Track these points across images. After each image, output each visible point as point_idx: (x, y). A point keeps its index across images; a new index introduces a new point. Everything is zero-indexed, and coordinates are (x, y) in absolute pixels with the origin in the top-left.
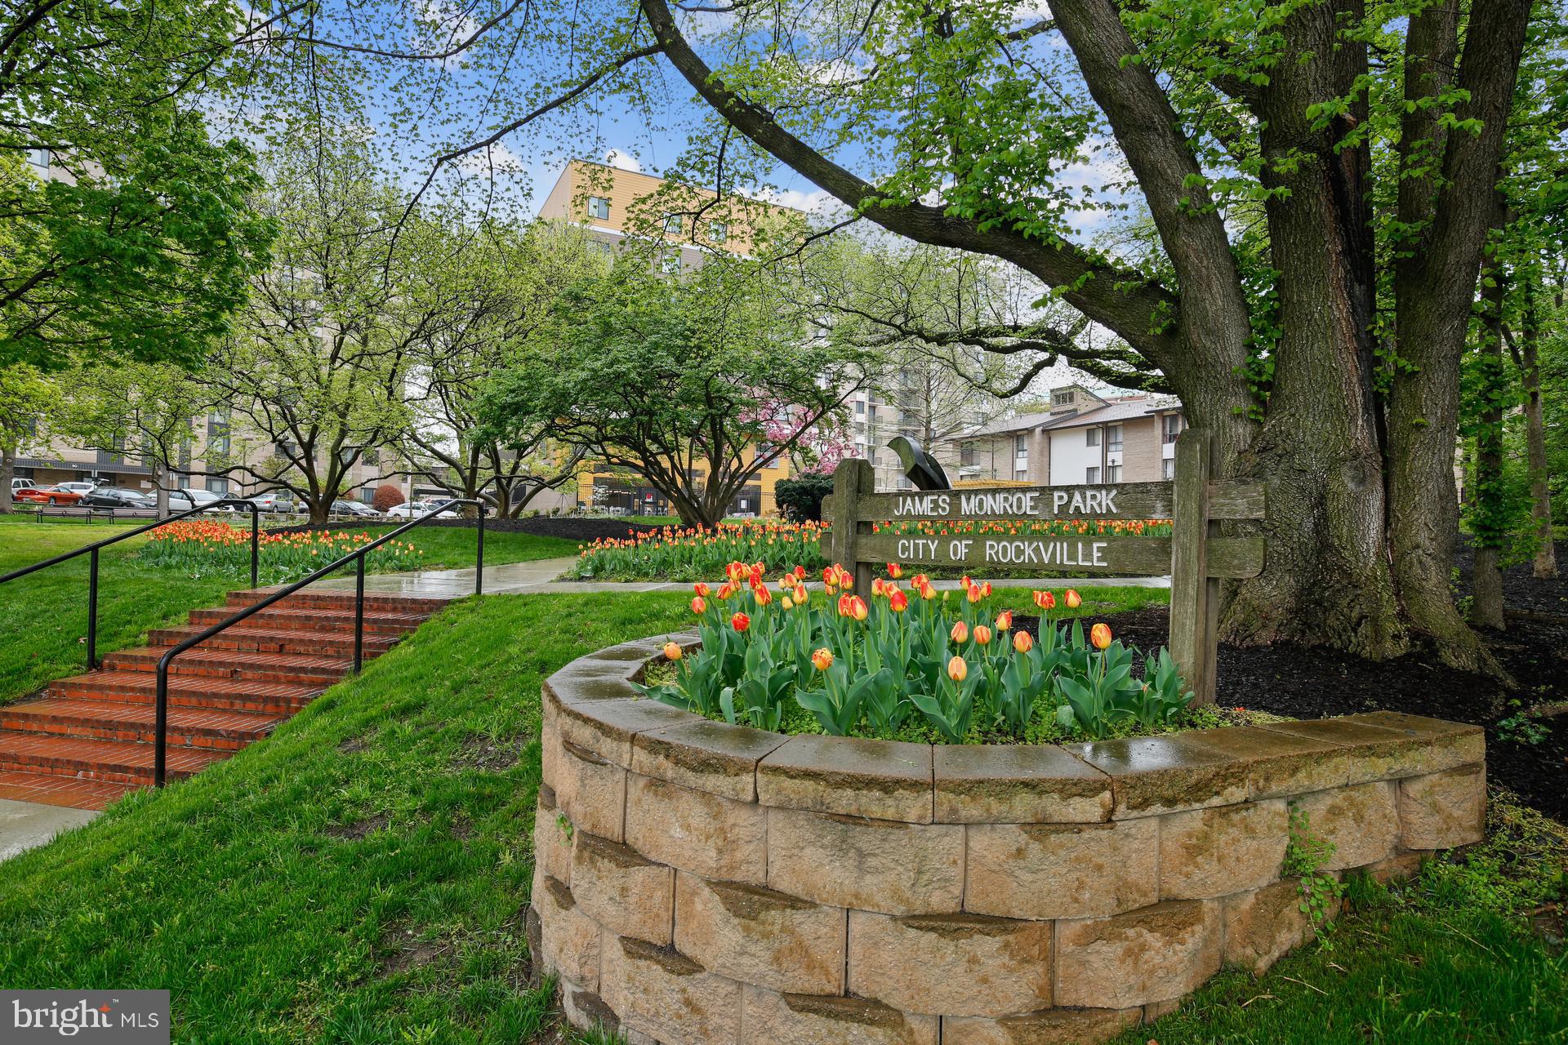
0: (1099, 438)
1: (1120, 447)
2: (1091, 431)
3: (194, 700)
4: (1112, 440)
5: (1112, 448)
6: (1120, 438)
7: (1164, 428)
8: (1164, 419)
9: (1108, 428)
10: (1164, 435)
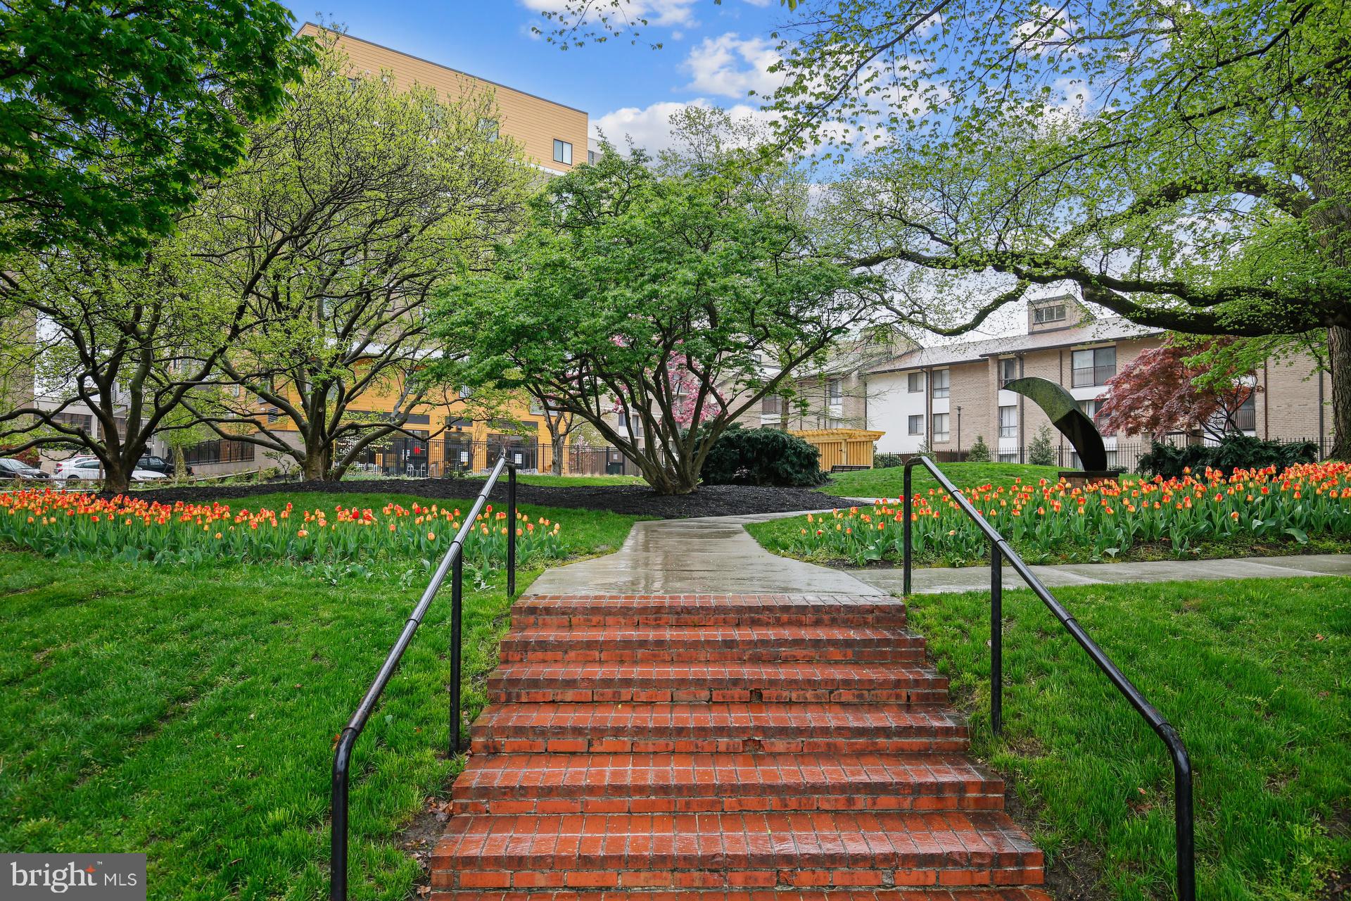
0: (923, 383)
1: (946, 394)
2: (913, 375)
3: (772, 801)
4: (937, 386)
5: (938, 394)
6: (946, 384)
7: (999, 372)
8: (999, 362)
9: (932, 372)
10: (1000, 381)
